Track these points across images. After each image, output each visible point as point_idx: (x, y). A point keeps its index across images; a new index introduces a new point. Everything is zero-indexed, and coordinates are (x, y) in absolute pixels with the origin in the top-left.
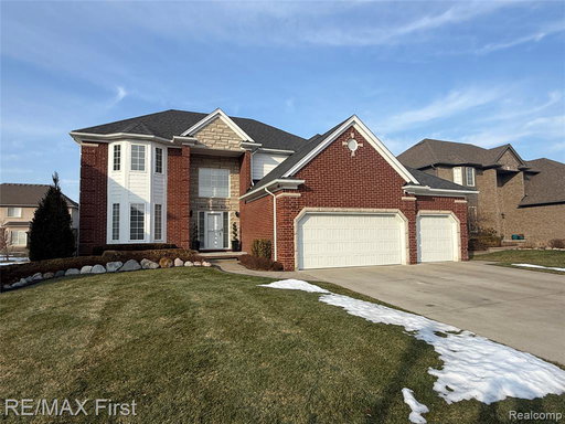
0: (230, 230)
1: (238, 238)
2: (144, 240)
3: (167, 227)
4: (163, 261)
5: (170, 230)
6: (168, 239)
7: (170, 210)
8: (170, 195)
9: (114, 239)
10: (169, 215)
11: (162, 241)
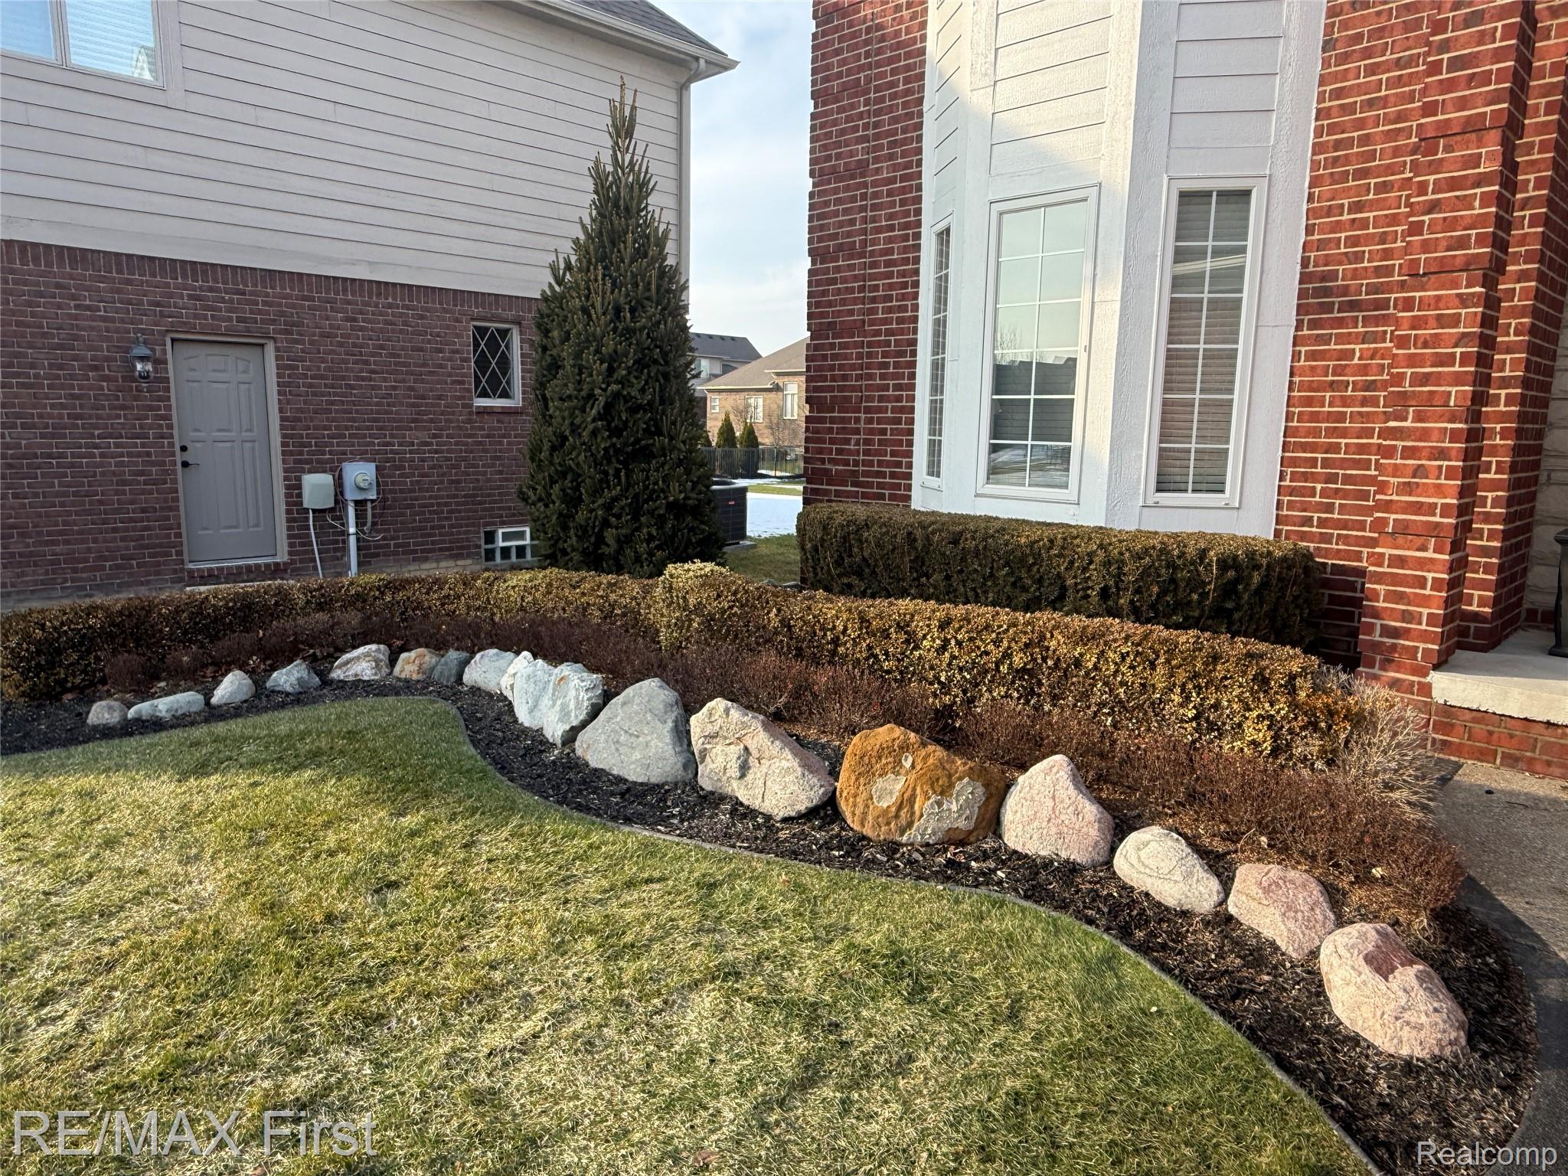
2: (1070, 493)
3: (1290, 389)
4: (874, 754)
5: (1315, 417)
6: (1292, 491)
7: (1337, 227)
8: (1344, 76)
9: (931, 473)
10: (1324, 277)
11: (1227, 507)
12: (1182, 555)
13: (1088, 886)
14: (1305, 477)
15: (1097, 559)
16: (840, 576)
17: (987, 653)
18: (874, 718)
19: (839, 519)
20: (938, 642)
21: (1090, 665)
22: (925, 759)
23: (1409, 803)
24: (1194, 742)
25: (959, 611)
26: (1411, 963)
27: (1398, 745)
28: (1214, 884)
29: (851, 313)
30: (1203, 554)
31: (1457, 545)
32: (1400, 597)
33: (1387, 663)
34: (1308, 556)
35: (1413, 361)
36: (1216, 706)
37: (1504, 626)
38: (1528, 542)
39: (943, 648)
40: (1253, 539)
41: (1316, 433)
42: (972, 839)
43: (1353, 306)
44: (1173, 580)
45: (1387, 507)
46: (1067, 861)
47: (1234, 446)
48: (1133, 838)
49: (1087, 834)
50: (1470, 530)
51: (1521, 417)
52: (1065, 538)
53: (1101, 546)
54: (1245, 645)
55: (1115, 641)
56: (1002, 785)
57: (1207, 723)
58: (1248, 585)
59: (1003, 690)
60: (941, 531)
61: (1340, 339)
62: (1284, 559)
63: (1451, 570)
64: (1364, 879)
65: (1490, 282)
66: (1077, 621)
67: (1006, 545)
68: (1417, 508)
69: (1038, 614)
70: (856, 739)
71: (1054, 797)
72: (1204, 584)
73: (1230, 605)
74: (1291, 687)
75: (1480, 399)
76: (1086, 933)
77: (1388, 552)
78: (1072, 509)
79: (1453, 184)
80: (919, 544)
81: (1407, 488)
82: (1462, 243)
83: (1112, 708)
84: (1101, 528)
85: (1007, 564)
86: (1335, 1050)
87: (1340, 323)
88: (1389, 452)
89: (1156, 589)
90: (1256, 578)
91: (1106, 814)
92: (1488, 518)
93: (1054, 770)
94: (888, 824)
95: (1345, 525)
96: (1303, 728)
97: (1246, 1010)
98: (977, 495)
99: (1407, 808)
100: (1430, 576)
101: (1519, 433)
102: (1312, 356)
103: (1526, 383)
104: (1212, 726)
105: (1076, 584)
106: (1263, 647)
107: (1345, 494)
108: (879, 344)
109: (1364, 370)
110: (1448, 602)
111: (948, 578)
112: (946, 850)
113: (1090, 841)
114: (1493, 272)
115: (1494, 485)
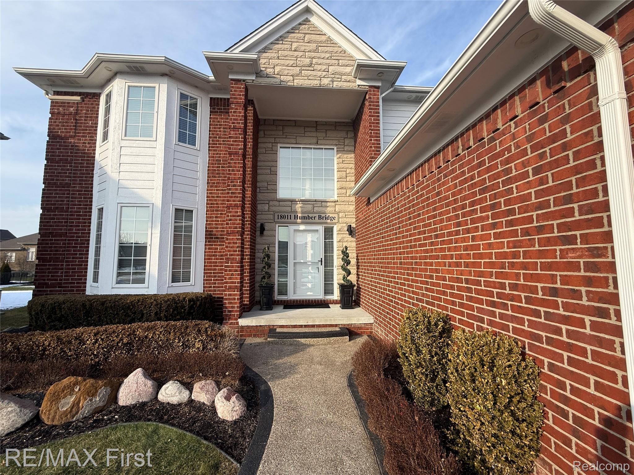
0: (337, 261)
1: (353, 278)
2: (145, 285)
3: (205, 256)
4: (61, 390)
5: (211, 263)
6: (207, 280)
7: (212, 221)
8: (212, 190)
9: (94, 282)
10: (211, 231)
11: (191, 285)
12: (179, 300)
13: (149, 408)
14: (209, 276)
15: (153, 304)
16: (49, 323)
17: (113, 341)
18: (62, 375)
19: (50, 302)
20: (93, 341)
21: (150, 337)
22: (85, 385)
23: (234, 353)
24: (182, 352)
25: (102, 329)
26: (234, 395)
27: (231, 340)
28: (188, 392)
29: (61, 229)
30: (184, 299)
31: (241, 290)
32: (231, 303)
33: (229, 319)
34: (211, 295)
35: (229, 251)
36: (188, 340)
37: (252, 306)
38: (254, 287)
39: (96, 342)
40: (198, 293)
41: (211, 266)
42: (105, 408)
43: (217, 238)
44: (176, 307)
45: (226, 283)
46: (142, 402)
47: (192, 270)
48: (164, 387)
49: (149, 391)
50: (243, 286)
51: (250, 262)
52: (143, 299)
53: (155, 300)
54: (195, 322)
55: (158, 328)
56: (118, 384)
57: (186, 346)
58: (196, 305)
59: (119, 351)
60: (96, 302)
61: (215, 245)
62: (205, 297)
63: (240, 296)
64: (225, 376)
65: (242, 236)
66: (146, 324)
67: (122, 303)
68: (232, 283)
69: (133, 324)
70: (51, 387)
71: (137, 383)
72: (185, 307)
73: (192, 311)
74: (206, 331)
75: (242, 259)
76: (148, 425)
77: (228, 293)
78: (146, 290)
79: (234, 216)
80: (88, 307)
81: (230, 278)
82: (236, 228)
83: (158, 348)
84: (155, 294)
85: (123, 309)
86: (219, 427)
87: (215, 242)
88: (226, 271)
89: (171, 310)
90: (198, 303)
91: (155, 382)
92: (246, 283)
93: (137, 374)
94: (66, 416)
95: (219, 287)
96: (209, 341)
97: (197, 426)
98: (112, 288)
99: (233, 354)
100: (236, 297)
101: (250, 265)
102: (209, 249)
103: (250, 255)
104: (187, 346)
105: (147, 312)
106: (199, 322)
107: (218, 280)
108: (73, 240)
109: (220, 252)
110: (240, 303)
111: (100, 317)
112: (93, 417)
113: (150, 393)
114: (242, 234)
115: (247, 276)
